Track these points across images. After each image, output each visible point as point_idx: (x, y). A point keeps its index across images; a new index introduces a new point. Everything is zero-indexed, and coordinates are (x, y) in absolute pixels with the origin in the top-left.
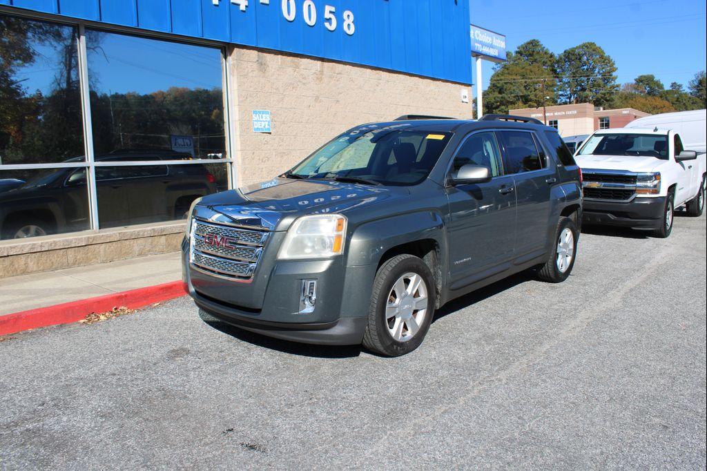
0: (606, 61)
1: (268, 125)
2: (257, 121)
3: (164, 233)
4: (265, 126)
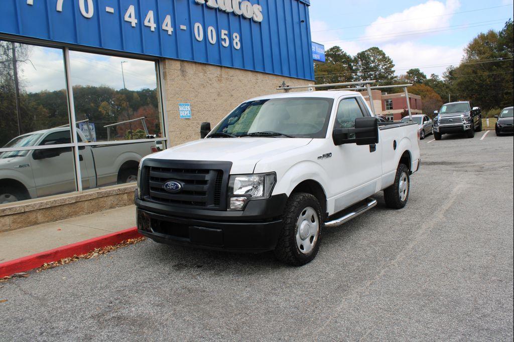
0: (385, 59)
1: (189, 113)
2: (182, 111)
3: (126, 192)
4: (187, 114)
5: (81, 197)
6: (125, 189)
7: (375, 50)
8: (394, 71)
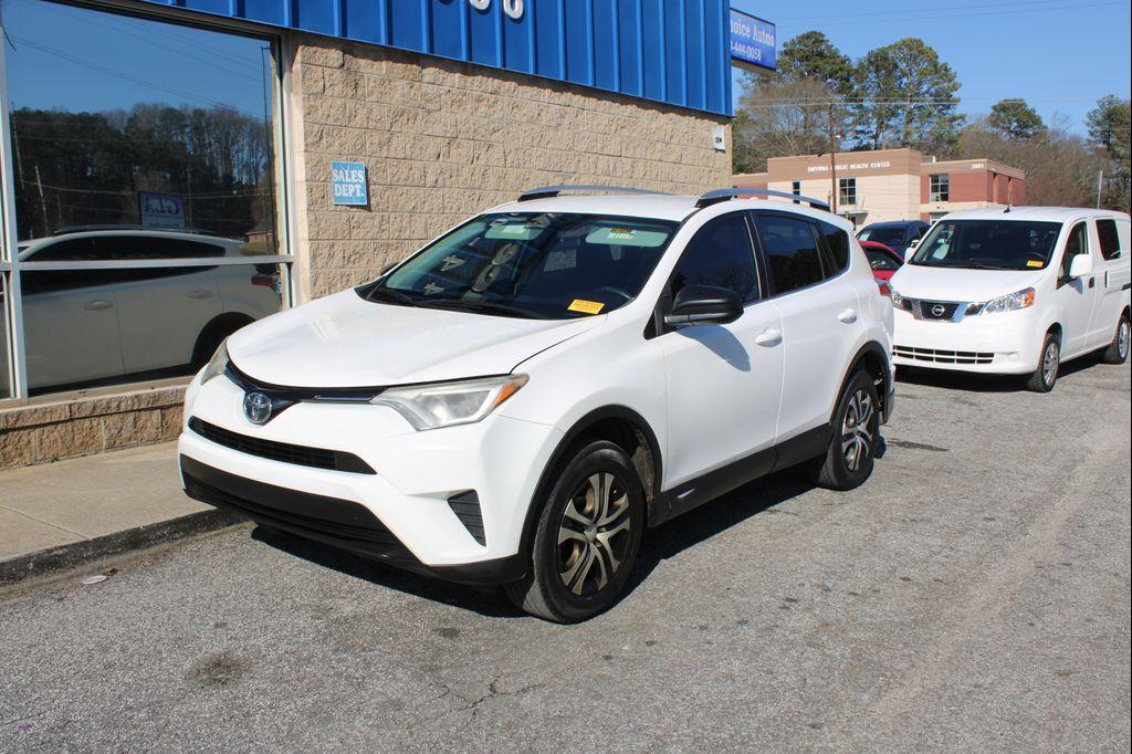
0: (941, 71)
1: (361, 191)
2: (341, 183)
3: (159, 404)
4: (354, 194)
5: (19, 415)
6: (157, 397)
7: (915, 50)
8: (958, 100)
